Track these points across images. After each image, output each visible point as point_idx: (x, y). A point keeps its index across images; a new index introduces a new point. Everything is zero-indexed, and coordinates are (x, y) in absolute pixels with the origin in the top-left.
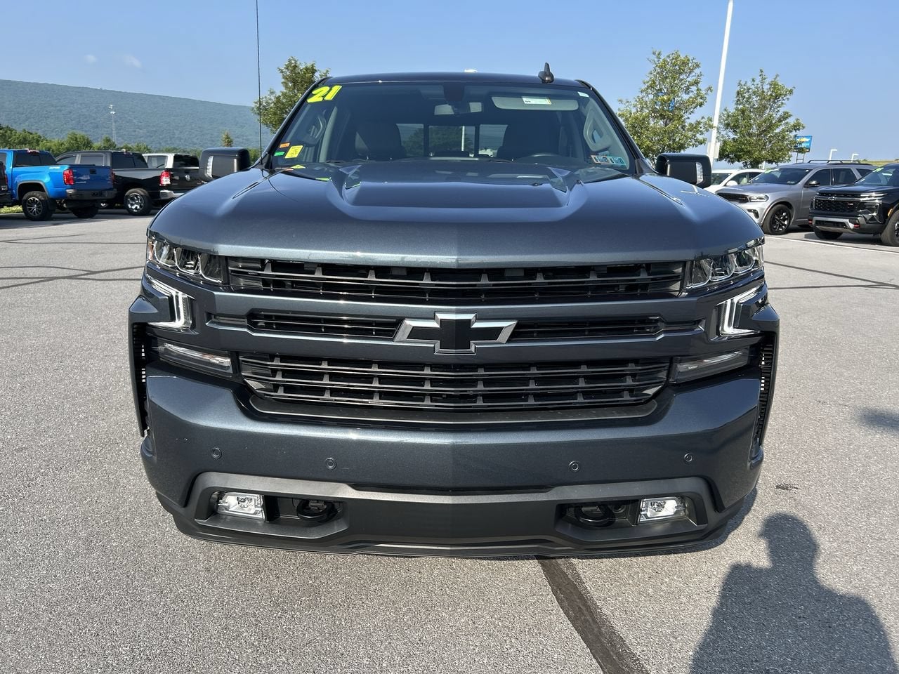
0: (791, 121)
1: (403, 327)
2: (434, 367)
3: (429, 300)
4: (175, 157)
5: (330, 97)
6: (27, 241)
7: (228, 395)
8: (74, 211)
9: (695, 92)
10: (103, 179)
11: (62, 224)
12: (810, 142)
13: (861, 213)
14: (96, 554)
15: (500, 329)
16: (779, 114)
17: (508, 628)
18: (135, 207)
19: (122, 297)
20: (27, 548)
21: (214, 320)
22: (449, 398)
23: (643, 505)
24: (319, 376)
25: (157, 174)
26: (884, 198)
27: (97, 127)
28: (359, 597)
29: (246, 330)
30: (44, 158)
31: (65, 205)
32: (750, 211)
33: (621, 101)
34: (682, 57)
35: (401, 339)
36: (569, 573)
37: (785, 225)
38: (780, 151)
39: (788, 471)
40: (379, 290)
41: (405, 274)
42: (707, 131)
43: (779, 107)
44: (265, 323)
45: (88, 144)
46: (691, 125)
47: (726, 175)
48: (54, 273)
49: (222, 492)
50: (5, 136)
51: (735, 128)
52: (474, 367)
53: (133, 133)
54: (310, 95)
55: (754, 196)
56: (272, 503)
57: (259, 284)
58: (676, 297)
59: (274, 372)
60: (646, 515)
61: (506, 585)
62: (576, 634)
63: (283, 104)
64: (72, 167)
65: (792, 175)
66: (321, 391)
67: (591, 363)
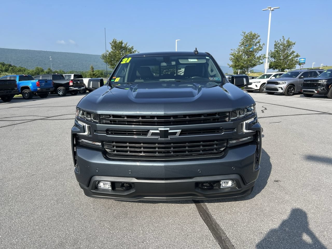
0: (295, 54)
1: (149, 132)
2: (159, 143)
3: (157, 125)
4: (74, 75)
5: (128, 62)
6: (25, 107)
7: (100, 153)
8: (39, 95)
9: (259, 46)
10: (50, 84)
11: (36, 100)
12: (305, 60)
13: (319, 87)
14: (60, 204)
15: (177, 132)
16: (291, 51)
17: (184, 222)
18: (61, 93)
19: (60, 125)
20: (39, 203)
21: (96, 132)
22: (164, 152)
23: (221, 183)
24: (126, 147)
25: (68, 81)
26: (327, 82)
27: (45, 64)
28: (140, 215)
29: (105, 135)
30: (29, 78)
31: (37, 94)
32: (279, 87)
33: (232, 50)
34: (253, 33)
35: (149, 136)
36: (204, 207)
37: (293, 92)
38: (291, 65)
39: (279, 176)
40: (142, 122)
41: (150, 117)
42: (264, 59)
43: (290, 49)
44: (111, 133)
45: (42, 71)
46: (257, 57)
47: (271, 75)
48: (35, 118)
49: (99, 182)
50: (13, 69)
51: (274, 57)
52: (170, 143)
53: (58, 66)
54: (122, 61)
55: (281, 82)
56: (113, 184)
57: (109, 122)
58: (227, 122)
59: (113, 146)
60: (222, 186)
61: (184, 211)
62: (205, 224)
63: (111, 55)
64: (39, 80)
65: (295, 74)
66: (127, 151)
67: (203, 141)
